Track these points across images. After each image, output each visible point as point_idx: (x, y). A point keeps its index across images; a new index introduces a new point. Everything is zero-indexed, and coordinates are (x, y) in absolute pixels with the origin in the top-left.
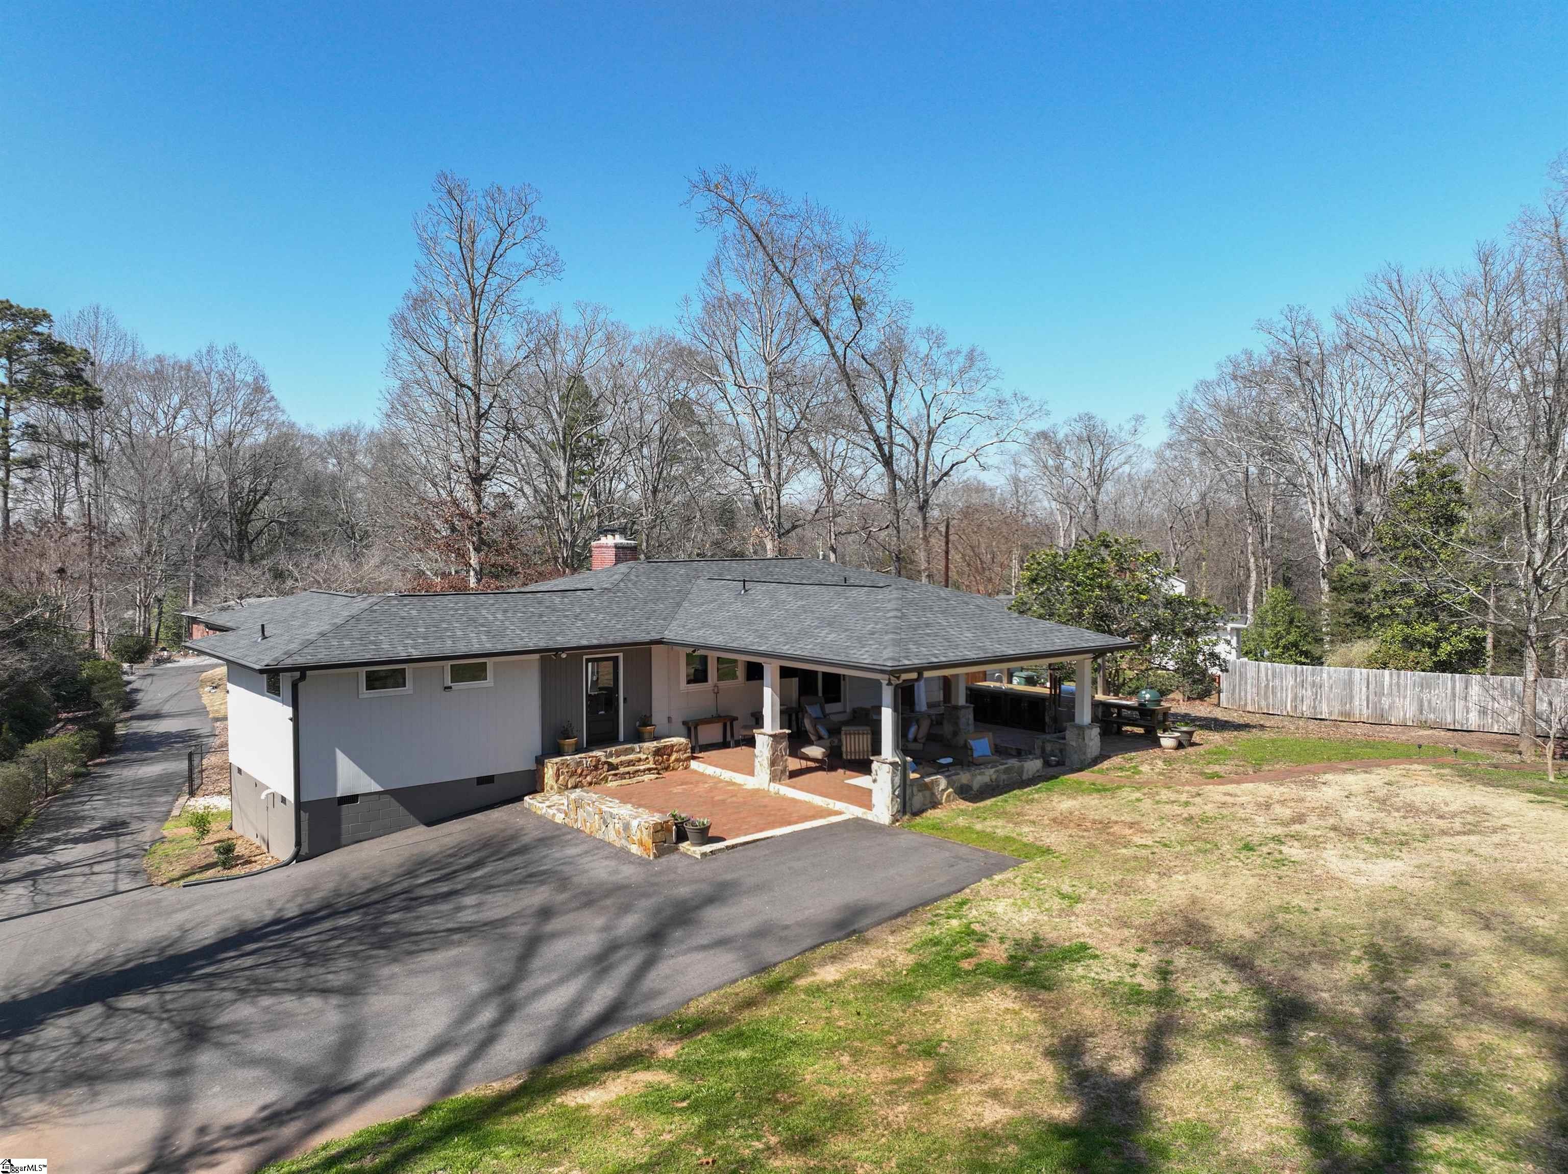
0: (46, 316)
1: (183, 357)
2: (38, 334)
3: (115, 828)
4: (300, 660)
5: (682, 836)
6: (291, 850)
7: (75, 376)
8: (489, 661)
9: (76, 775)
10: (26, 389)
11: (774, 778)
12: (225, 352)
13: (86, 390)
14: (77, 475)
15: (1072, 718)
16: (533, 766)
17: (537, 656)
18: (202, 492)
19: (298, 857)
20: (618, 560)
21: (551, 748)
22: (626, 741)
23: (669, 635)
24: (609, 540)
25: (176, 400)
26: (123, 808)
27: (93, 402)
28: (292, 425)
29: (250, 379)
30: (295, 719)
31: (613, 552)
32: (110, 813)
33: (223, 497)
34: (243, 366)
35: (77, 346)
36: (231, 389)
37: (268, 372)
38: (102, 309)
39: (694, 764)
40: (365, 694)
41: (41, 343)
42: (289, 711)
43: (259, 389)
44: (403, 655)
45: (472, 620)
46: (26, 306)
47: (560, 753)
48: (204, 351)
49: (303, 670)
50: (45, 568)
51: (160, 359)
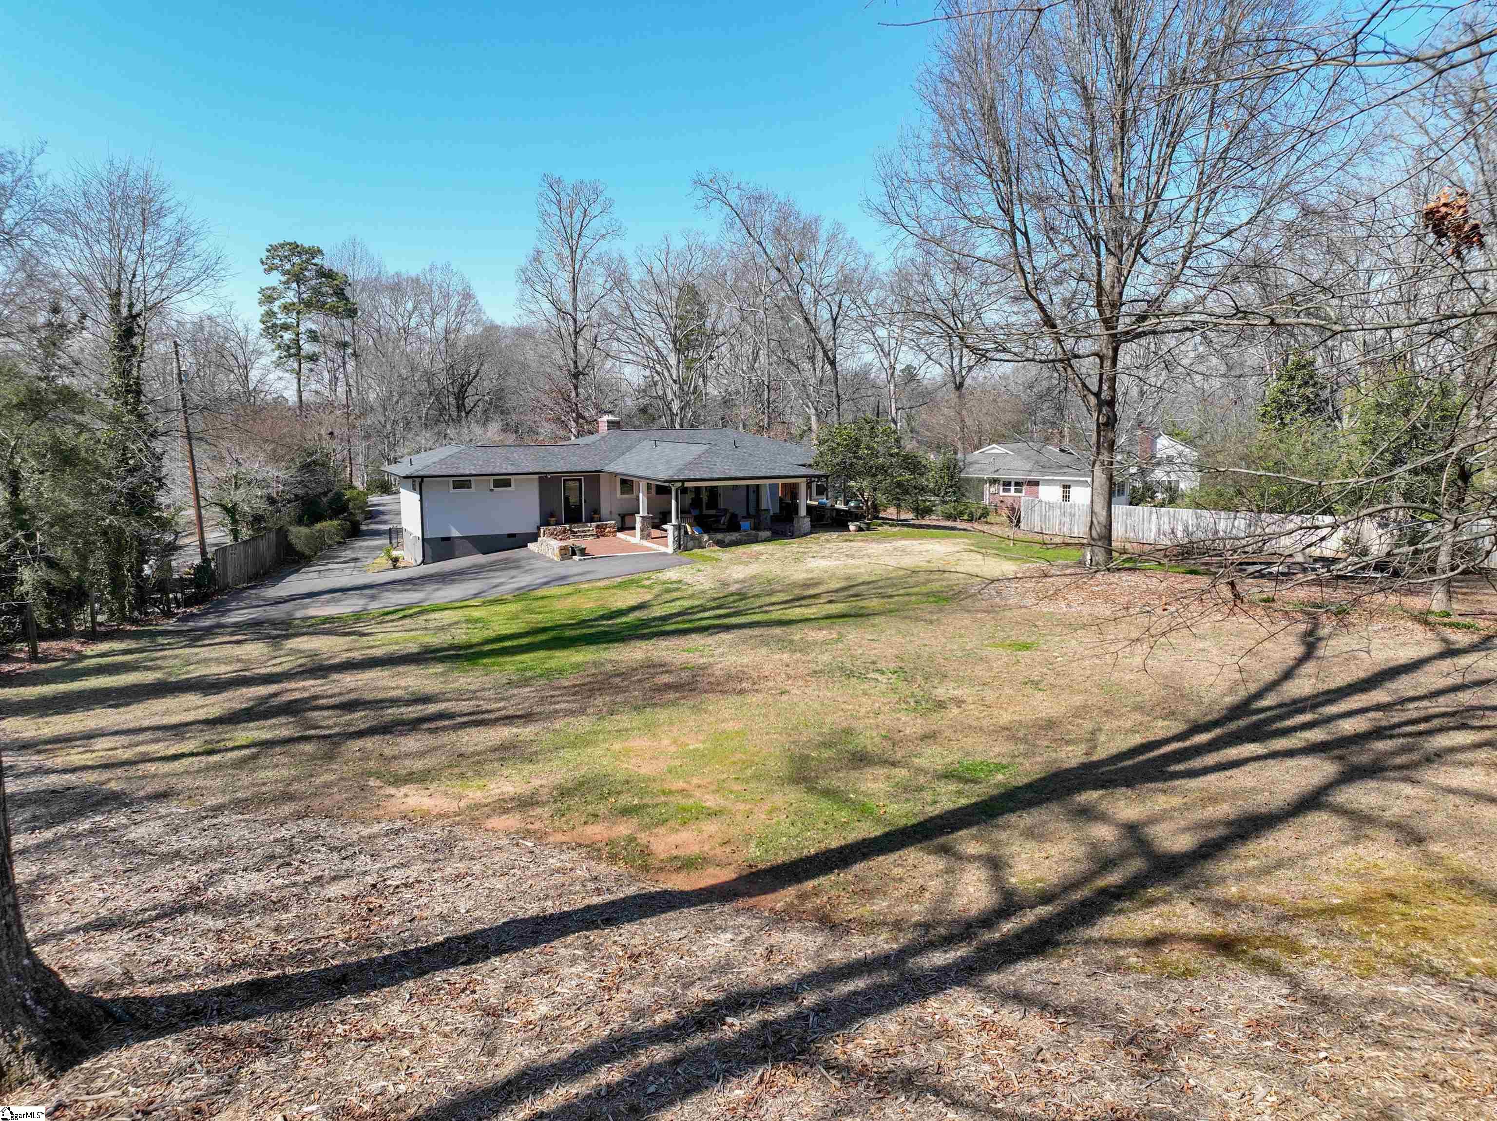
0: (320, 251)
1: (413, 273)
2: (315, 265)
3: (356, 560)
4: (421, 473)
5: (574, 553)
6: (420, 559)
7: (340, 293)
8: (512, 478)
9: (339, 543)
10: (308, 304)
11: (642, 538)
12: (442, 269)
13: (346, 305)
14: (344, 363)
15: (797, 513)
16: (535, 531)
17: (536, 476)
18: (429, 377)
19: (423, 562)
20: (609, 429)
21: (545, 522)
22: (587, 521)
23: (606, 469)
24: (606, 418)
25: (410, 306)
26: (360, 555)
27: (352, 313)
28: (492, 322)
29: (460, 288)
30: (421, 500)
31: (606, 424)
32: (354, 556)
33: (442, 380)
34: (454, 279)
35: (341, 273)
36: (447, 297)
37: (472, 284)
38: (358, 240)
39: (619, 535)
40: (452, 491)
41: (317, 271)
42: (418, 497)
43: (467, 296)
44: (468, 473)
45: (507, 458)
46: (306, 245)
47: (548, 524)
48: (427, 268)
49: (422, 477)
50: (323, 432)
51: (398, 274)
